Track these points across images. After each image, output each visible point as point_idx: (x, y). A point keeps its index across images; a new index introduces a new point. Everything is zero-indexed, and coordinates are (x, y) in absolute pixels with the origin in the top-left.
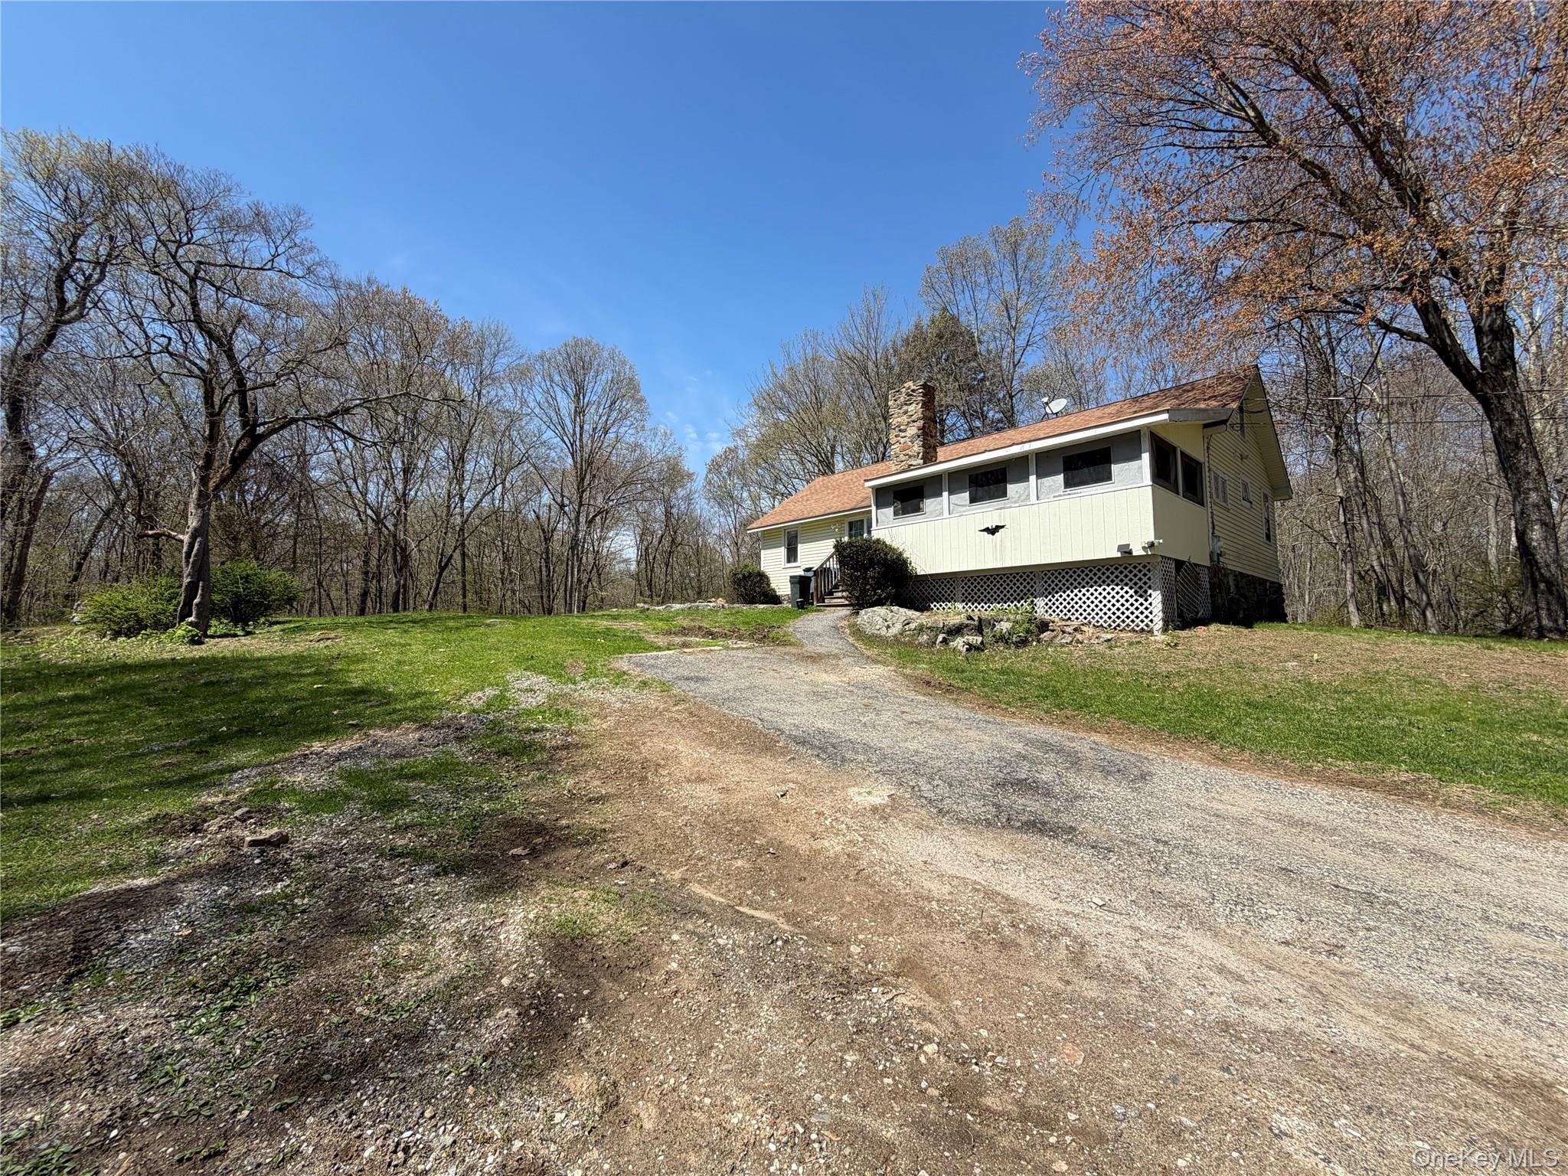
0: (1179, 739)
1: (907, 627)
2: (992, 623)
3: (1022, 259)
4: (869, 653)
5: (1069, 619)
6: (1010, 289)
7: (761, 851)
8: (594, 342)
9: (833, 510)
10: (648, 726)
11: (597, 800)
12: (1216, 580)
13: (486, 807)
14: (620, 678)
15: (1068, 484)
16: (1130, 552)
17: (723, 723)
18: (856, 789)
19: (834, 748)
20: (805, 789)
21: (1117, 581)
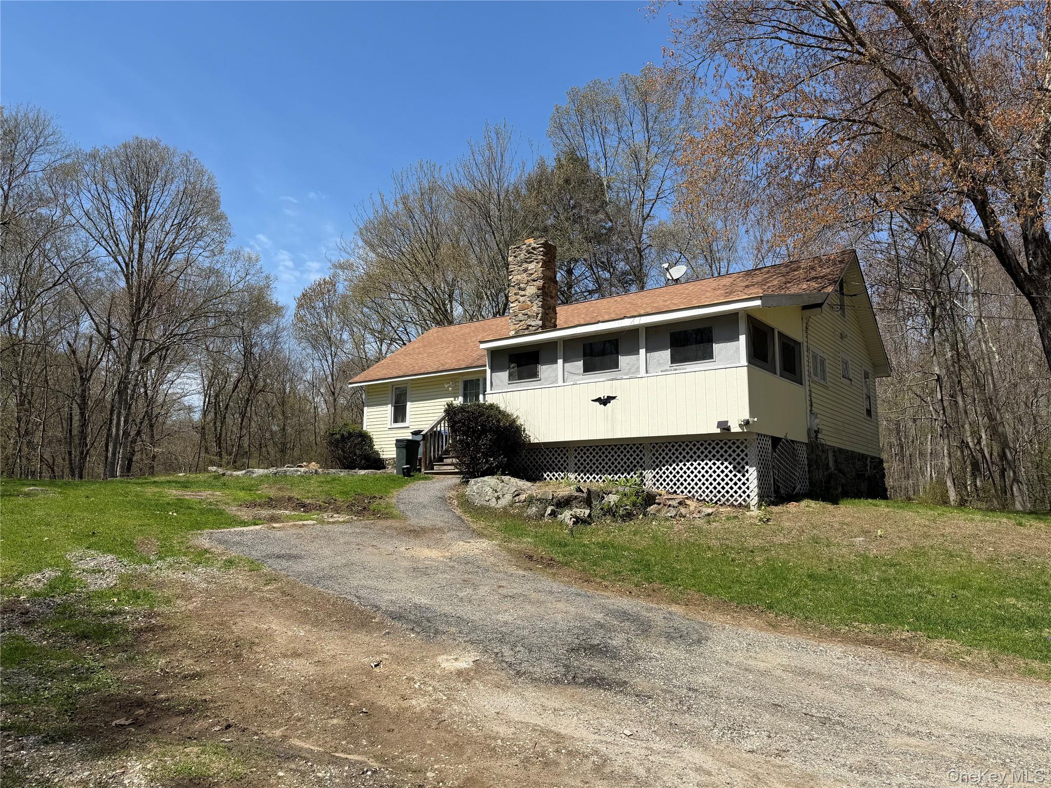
0: (744, 609)
1: (517, 498)
2: (602, 495)
3: (652, 110)
4: (474, 526)
5: (675, 492)
6: (640, 140)
7: (355, 711)
8: (162, 144)
9: (447, 367)
10: (237, 606)
11: (193, 677)
12: (814, 457)
13: (77, 687)
14: (202, 556)
15: (674, 360)
16: (728, 429)
17: (319, 601)
18: (445, 657)
19: (429, 621)
20: (397, 659)
21: (718, 456)
